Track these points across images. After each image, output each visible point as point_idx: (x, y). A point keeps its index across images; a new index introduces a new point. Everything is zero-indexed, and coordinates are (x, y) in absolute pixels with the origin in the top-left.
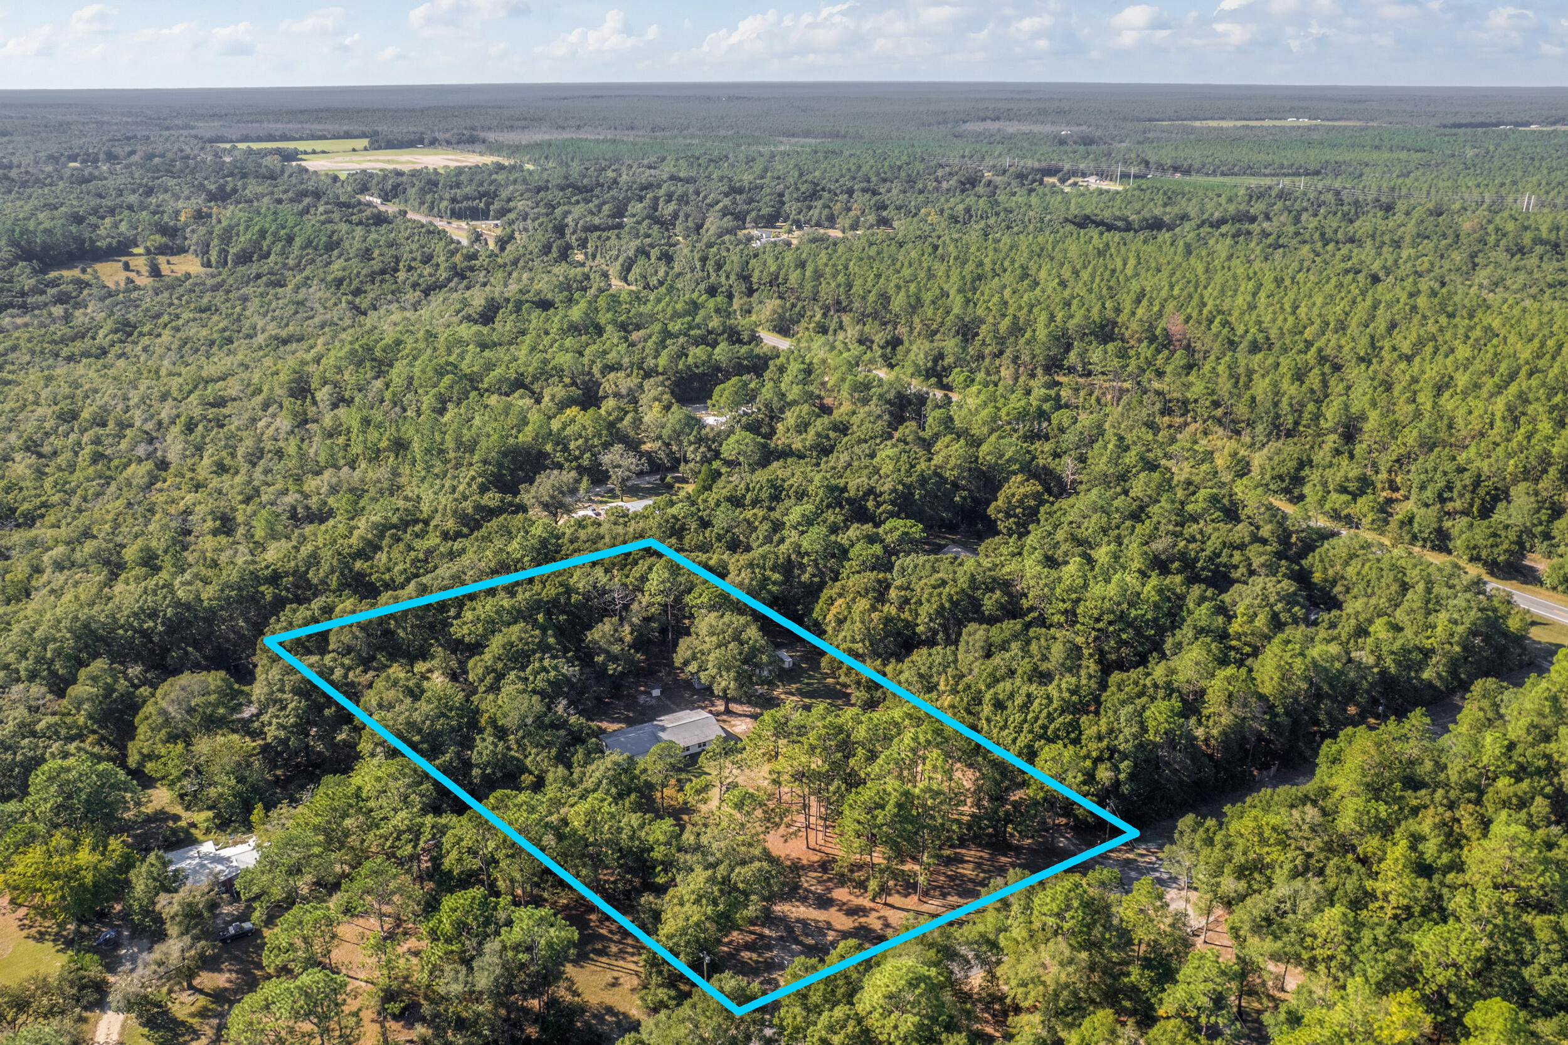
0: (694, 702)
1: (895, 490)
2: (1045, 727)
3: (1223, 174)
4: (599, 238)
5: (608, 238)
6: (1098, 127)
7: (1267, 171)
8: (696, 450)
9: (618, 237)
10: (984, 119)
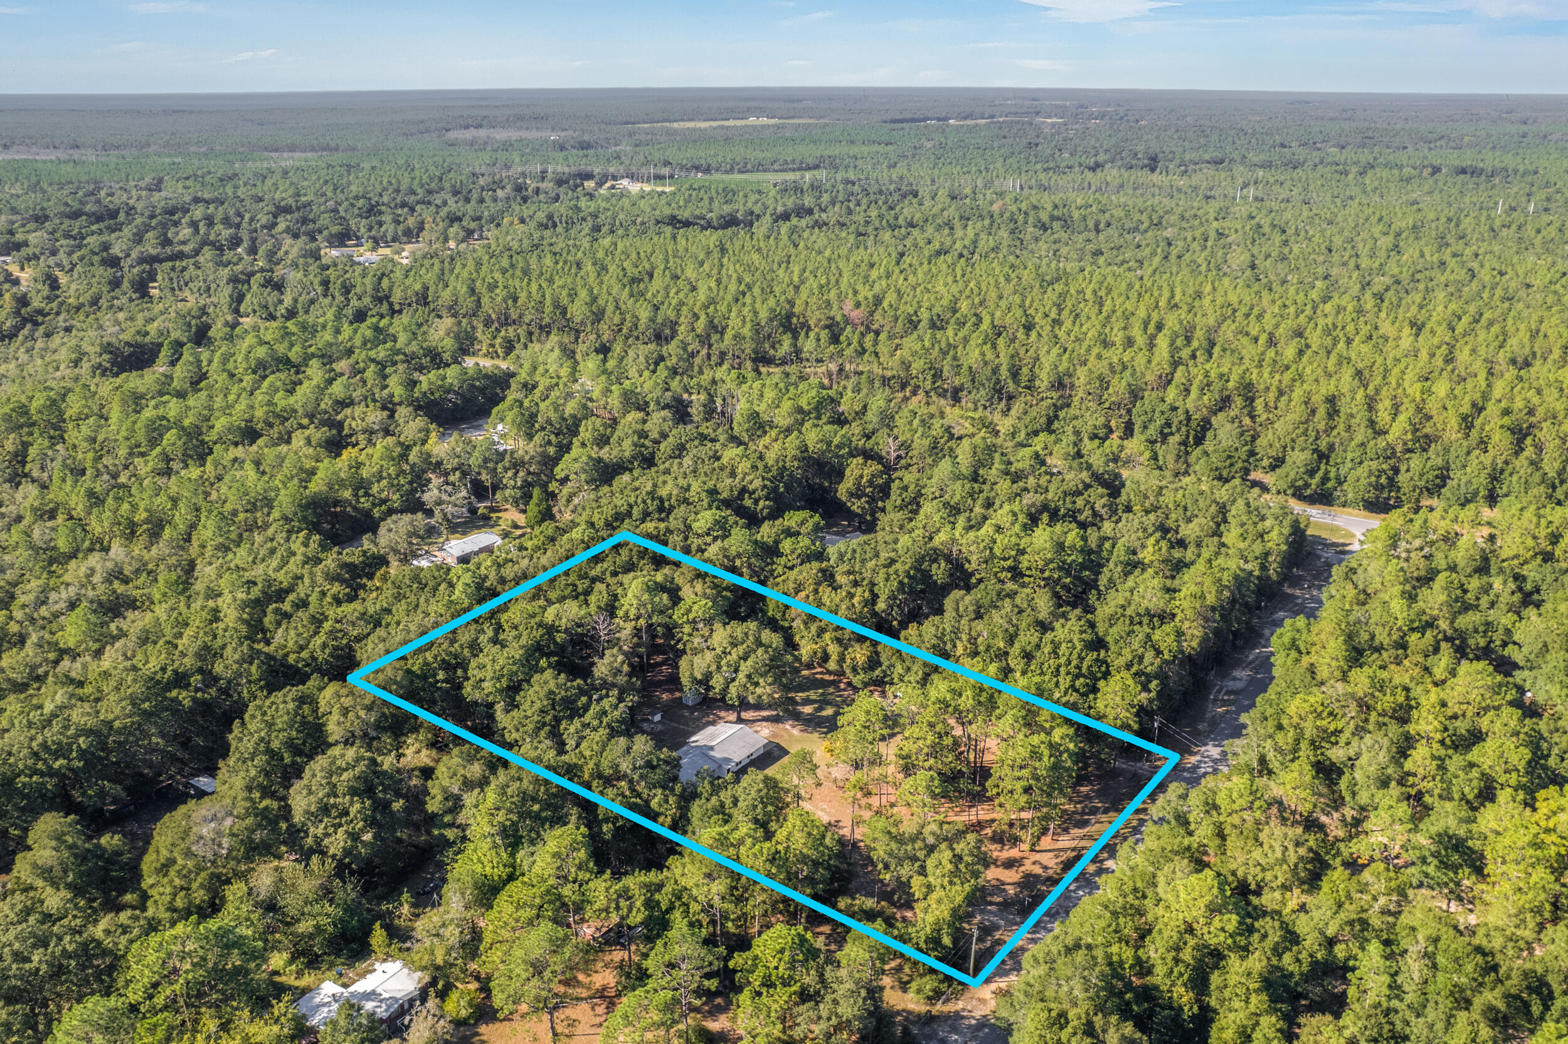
0: (699, 719)
1: (765, 486)
2: (1078, 667)
3: (740, 172)
4: (173, 269)
5: (184, 269)
6: (583, 132)
7: (776, 167)
8: (516, 474)
9: (197, 266)
10: (467, 127)
